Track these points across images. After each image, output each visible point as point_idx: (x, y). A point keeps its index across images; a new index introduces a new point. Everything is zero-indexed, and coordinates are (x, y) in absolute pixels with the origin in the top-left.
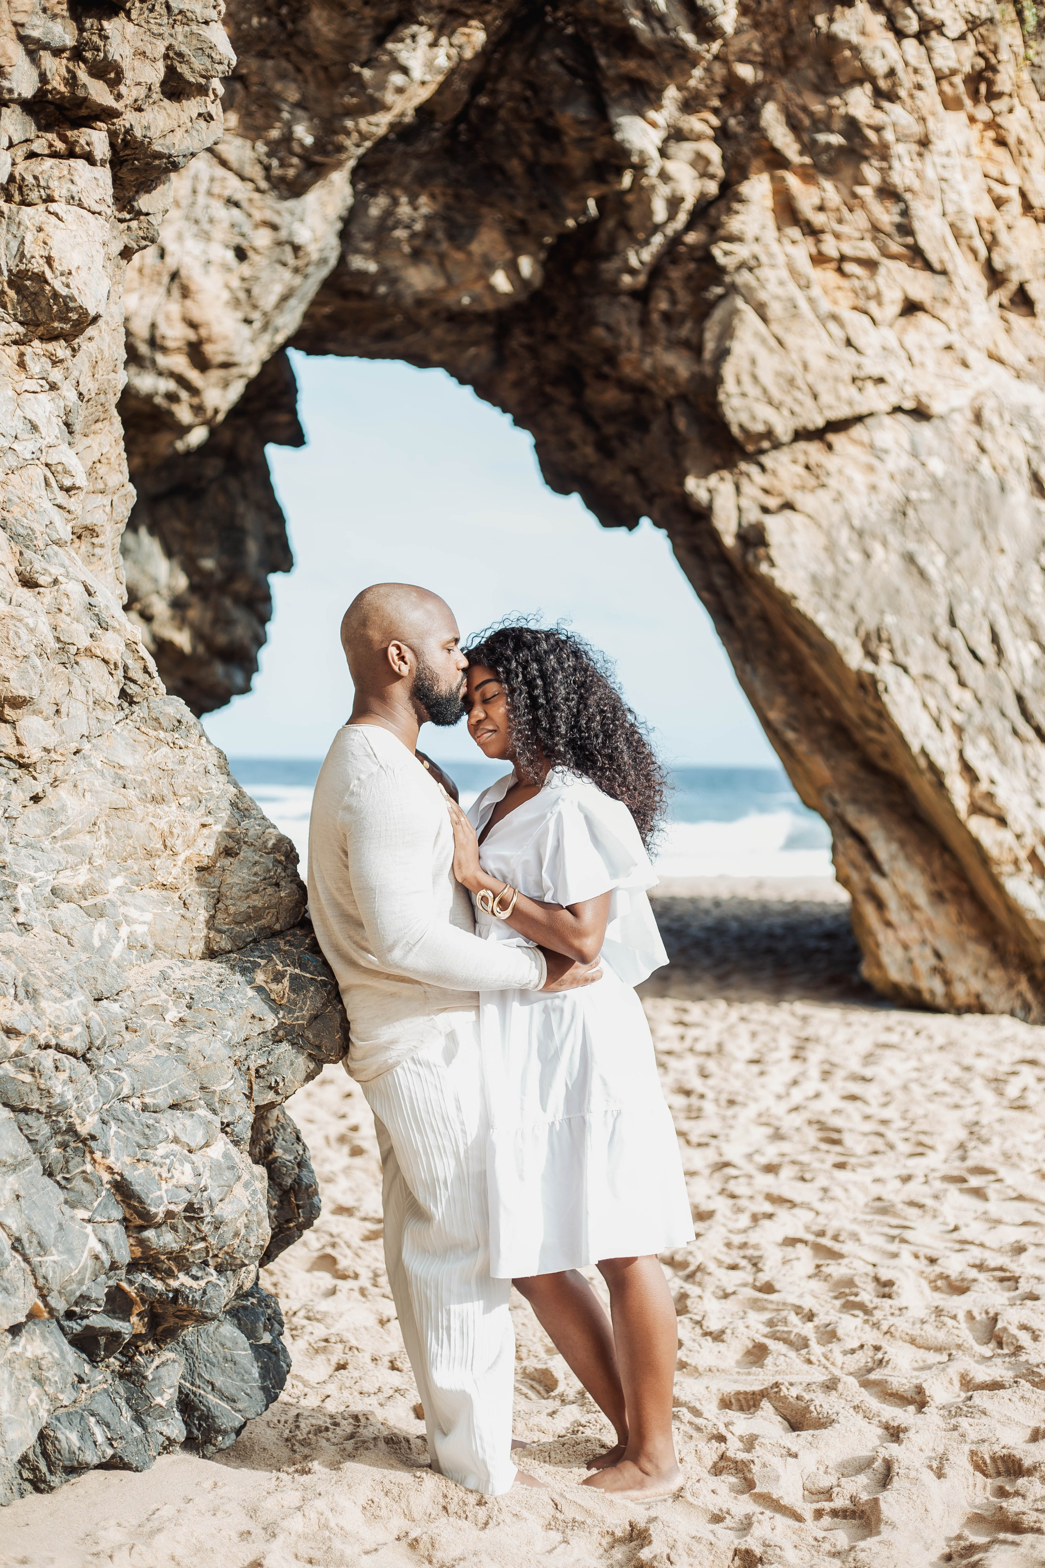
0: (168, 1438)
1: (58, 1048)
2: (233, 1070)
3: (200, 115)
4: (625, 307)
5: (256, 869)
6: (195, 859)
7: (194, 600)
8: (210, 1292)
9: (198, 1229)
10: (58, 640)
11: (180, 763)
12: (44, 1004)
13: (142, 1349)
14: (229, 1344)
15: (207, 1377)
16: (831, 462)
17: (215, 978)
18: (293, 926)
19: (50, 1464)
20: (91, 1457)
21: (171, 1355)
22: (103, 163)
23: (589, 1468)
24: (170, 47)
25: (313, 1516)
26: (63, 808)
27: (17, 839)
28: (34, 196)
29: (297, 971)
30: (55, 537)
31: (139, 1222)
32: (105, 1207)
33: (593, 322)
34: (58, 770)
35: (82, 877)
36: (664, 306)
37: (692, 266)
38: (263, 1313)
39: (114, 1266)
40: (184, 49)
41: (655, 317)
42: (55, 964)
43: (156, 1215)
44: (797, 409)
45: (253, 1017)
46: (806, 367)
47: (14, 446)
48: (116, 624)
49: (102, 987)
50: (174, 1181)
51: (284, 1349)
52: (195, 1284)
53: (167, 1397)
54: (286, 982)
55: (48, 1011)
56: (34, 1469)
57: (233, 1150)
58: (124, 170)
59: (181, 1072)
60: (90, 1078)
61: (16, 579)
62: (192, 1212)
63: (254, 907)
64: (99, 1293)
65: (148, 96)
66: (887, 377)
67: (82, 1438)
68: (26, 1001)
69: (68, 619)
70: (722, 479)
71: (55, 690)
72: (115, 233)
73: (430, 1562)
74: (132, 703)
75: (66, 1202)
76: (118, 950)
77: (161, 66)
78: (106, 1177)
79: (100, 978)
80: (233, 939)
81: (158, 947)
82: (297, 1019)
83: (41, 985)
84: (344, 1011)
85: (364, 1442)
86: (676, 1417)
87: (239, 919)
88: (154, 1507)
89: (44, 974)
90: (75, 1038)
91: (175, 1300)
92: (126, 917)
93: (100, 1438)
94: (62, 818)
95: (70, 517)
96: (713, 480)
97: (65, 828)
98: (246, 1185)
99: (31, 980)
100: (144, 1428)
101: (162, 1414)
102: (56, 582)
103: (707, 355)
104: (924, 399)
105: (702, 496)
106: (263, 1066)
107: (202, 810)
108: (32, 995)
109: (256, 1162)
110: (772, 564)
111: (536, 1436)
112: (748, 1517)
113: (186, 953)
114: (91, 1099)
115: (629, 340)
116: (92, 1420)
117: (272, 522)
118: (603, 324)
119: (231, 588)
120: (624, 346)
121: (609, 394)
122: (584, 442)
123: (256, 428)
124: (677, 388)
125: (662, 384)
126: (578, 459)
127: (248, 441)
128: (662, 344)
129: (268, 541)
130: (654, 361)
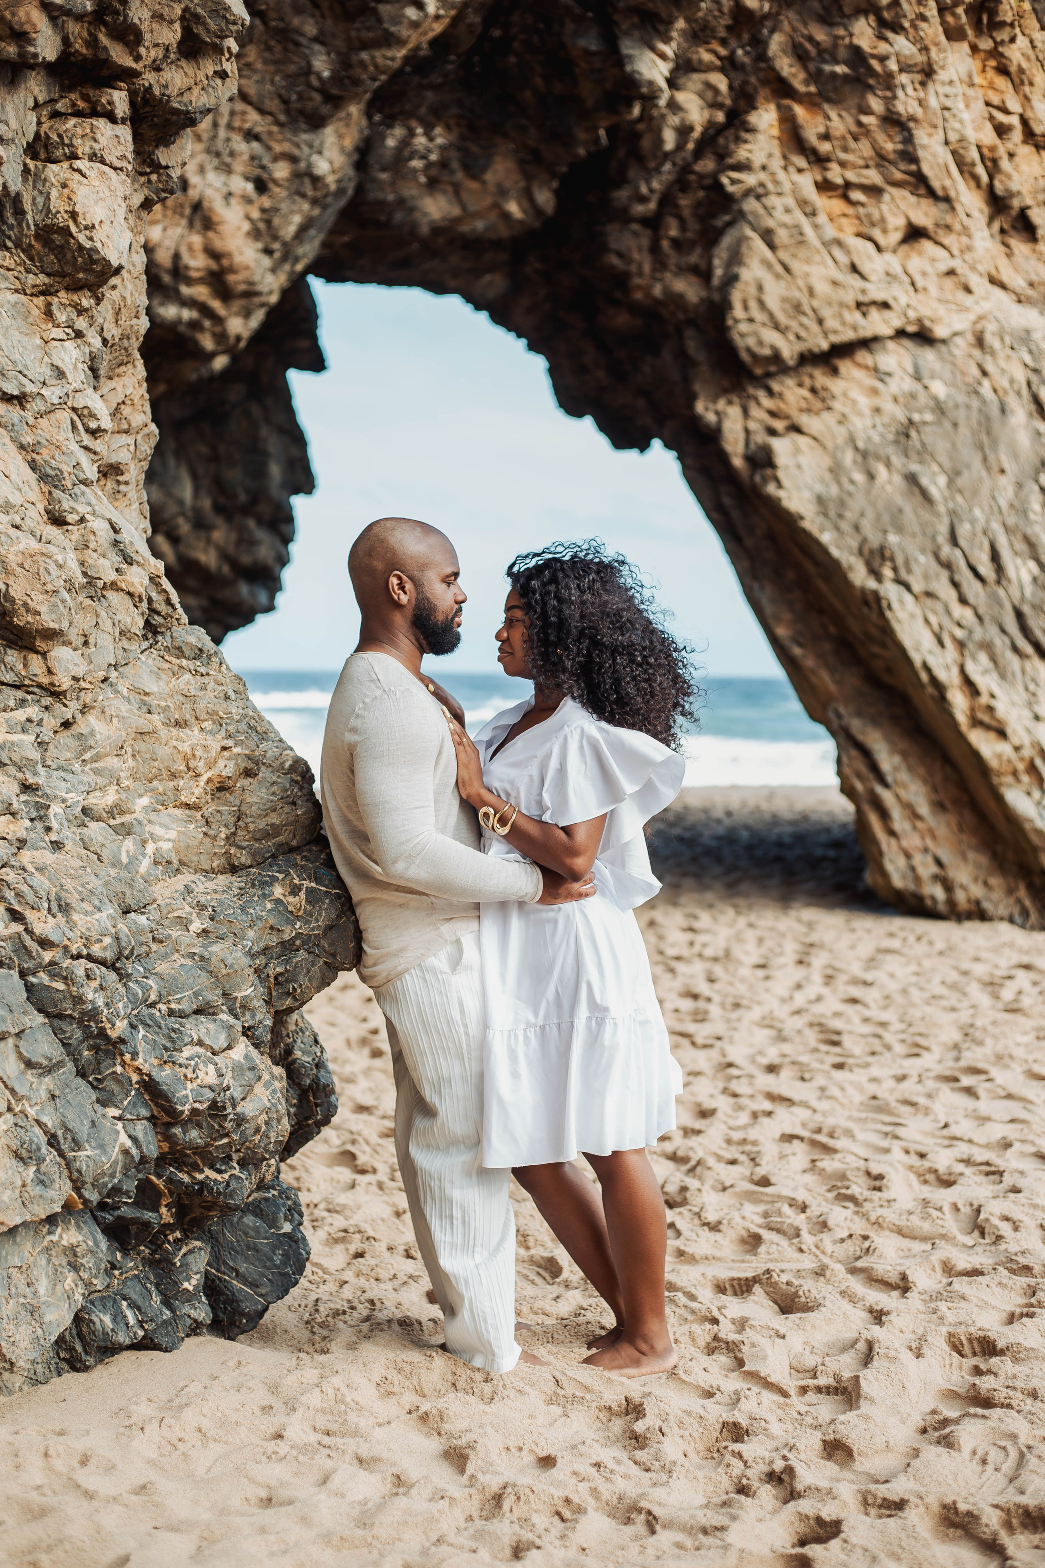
0: (195, 1321)
1: (90, 958)
2: (253, 977)
3: (215, 72)
4: (635, 234)
5: (274, 788)
6: (216, 780)
7: (219, 521)
8: (234, 1184)
9: (221, 1126)
10: (85, 574)
11: (201, 689)
12: (75, 917)
13: (171, 1238)
14: (252, 1233)
15: (231, 1264)
16: (836, 386)
17: (236, 891)
18: (309, 843)
19: (85, 1345)
20: (122, 1338)
21: (198, 1244)
22: (123, 121)
23: (589, 1348)
24: (186, 10)
25: (331, 1392)
26: (92, 733)
27: (49, 763)
28: (59, 153)
29: (313, 884)
30: (82, 476)
31: (166, 1119)
32: (135, 1105)
33: (606, 248)
34: (87, 698)
35: (110, 797)
36: (673, 233)
37: (701, 194)
38: (284, 1205)
39: (143, 1160)
40: (199, 10)
41: (665, 244)
42: (86, 879)
43: (182, 1112)
44: (803, 333)
45: (272, 928)
46: (811, 292)
47: (43, 392)
48: (140, 559)
49: (129, 901)
50: (199, 1081)
51: (304, 1239)
52: (219, 1177)
53: (194, 1282)
54: (302, 894)
55: (80, 923)
56: (71, 1349)
57: (254, 1053)
58: (145, 126)
59: (204, 979)
60: (119, 986)
61: (45, 518)
62: (216, 1109)
63: (272, 825)
64: (131, 1186)
65: (166, 57)
66: (891, 302)
67: (114, 1320)
68: (59, 915)
69: (95, 555)
70: (730, 403)
71: (84, 622)
72: (136, 186)
73: (439, 1434)
74: (156, 633)
75: (98, 1101)
76: (145, 865)
77: (177, 26)
78: (135, 1078)
79: (128, 893)
80: (253, 855)
81: (182, 863)
82: (313, 929)
83: (73, 899)
84: (357, 922)
85: (379, 1324)
86: (672, 1301)
87: (258, 836)
88: (182, 1384)
89: (75, 889)
90: (105, 949)
91: (201, 1191)
92: (152, 835)
93: (132, 1321)
94: (91, 742)
95: (96, 458)
96: (721, 404)
97: (93, 752)
98: (267, 1085)
99: (63, 894)
100: (173, 1311)
101: (189, 1297)
102: (82, 520)
103: (716, 281)
104: (927, 323)
105: (711, 418)
106: (281, 974)
107: (223, 733)
108: (65, 908)
109: (276, 1064)
110: (780, 486)
111: (540, 1318)
112: (737, 1393)
113: (208, 868)
114: (120, 1005)
115: (640, 266)
116: (124, 1303)
117: (294, 445)
118: (615, 251)
119: (254, 509)
120: (635, 271)
121: (621, 318)
122: (597, 366)
123: (277, 353)
124: (687, 313)
125: (672, 309)
126: (591, 383)
127: (270, 366)
128: (672, 269)
129: (291, 464)
130: (664, 287)
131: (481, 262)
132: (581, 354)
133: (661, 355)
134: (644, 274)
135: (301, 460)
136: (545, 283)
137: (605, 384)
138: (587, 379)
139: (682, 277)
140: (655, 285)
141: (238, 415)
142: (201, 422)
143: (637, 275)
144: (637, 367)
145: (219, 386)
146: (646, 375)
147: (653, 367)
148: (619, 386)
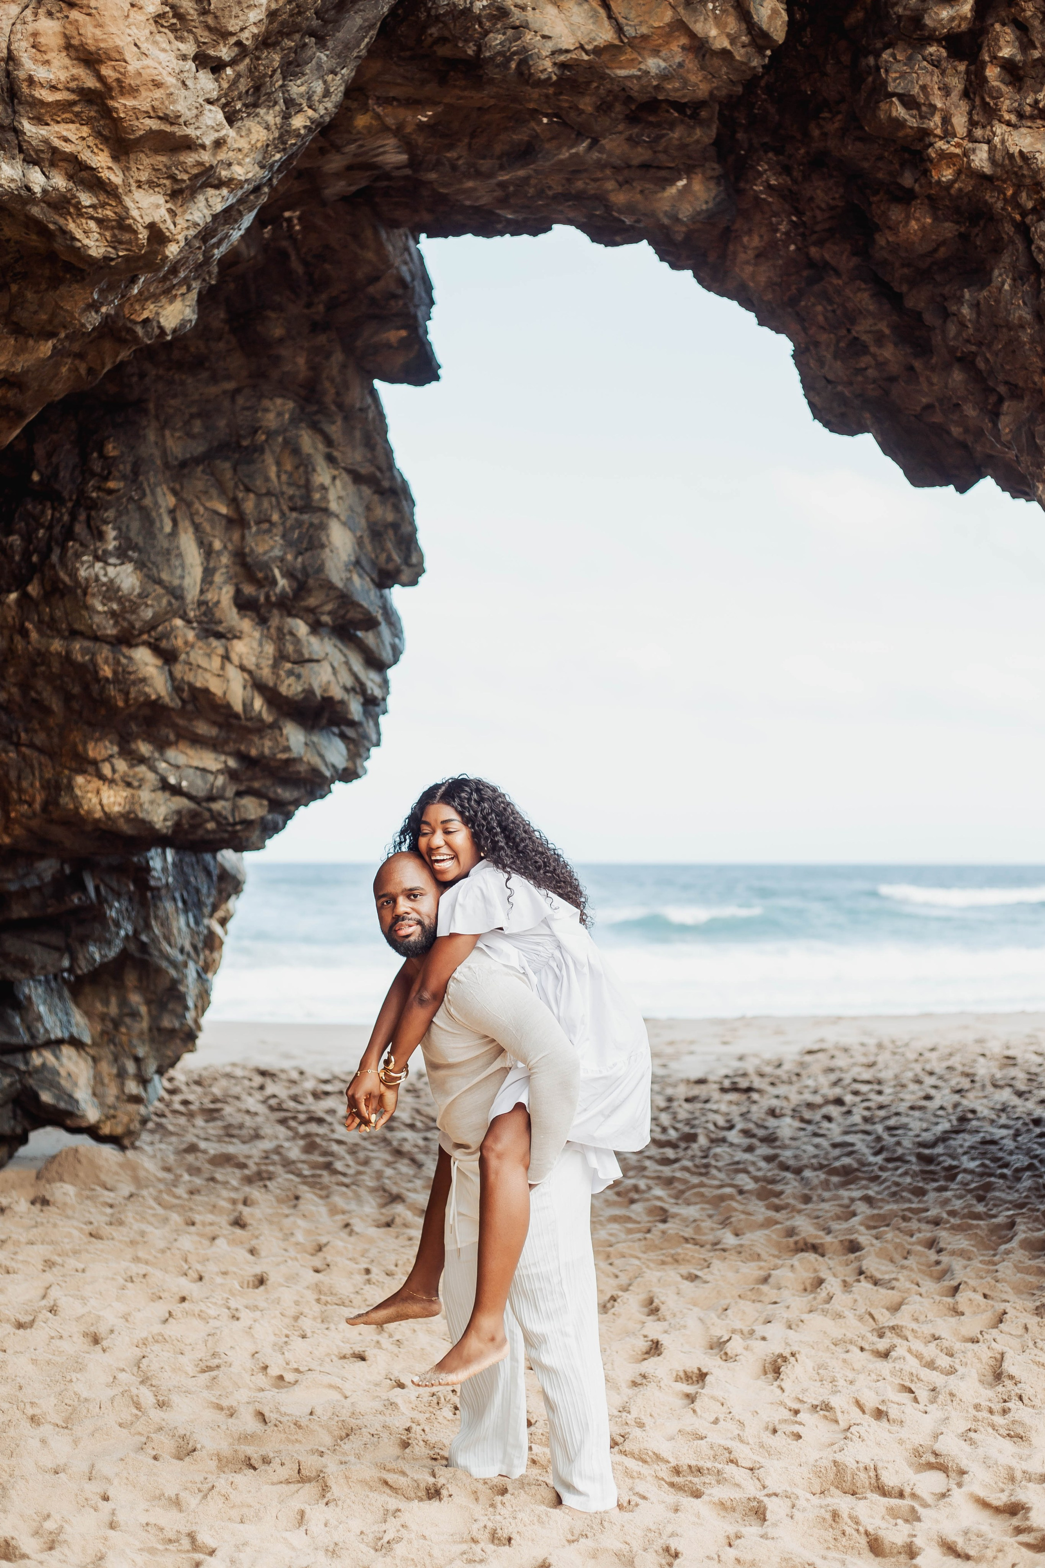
4: (936, 64)
7: (246, 625)
33: (881, 92)
36: (1006, 52)
41: (992, 73)
115: (946, 120)
117: (383, 503)
118: (900, 97)
119: (303, 604)
120: (938, 132)
121: (914, 225)
122: (880, 339)
123: (349, 350)
124: (1038, 192)
125: (1010, 192)
126: (870, 371)
127: (335, 372)
128: (1007, 116)
129: (376, 532)
130: (992, 150)
131: (665, 151)
132: (851, 317)
133: (990, 281)
134: (954, 135)
135: (395, 527)
136: (787, 207)
137: (894, 368)
138: (863, 365)
139: (1023, 130)
140: (974, 150)
141: (278, 450)
142: (218, 462)
143: (941, 138)
144: (946, 315)
145: (248, 404)
146: (963, 325)
147: (976, 306)
148: (918, 364)
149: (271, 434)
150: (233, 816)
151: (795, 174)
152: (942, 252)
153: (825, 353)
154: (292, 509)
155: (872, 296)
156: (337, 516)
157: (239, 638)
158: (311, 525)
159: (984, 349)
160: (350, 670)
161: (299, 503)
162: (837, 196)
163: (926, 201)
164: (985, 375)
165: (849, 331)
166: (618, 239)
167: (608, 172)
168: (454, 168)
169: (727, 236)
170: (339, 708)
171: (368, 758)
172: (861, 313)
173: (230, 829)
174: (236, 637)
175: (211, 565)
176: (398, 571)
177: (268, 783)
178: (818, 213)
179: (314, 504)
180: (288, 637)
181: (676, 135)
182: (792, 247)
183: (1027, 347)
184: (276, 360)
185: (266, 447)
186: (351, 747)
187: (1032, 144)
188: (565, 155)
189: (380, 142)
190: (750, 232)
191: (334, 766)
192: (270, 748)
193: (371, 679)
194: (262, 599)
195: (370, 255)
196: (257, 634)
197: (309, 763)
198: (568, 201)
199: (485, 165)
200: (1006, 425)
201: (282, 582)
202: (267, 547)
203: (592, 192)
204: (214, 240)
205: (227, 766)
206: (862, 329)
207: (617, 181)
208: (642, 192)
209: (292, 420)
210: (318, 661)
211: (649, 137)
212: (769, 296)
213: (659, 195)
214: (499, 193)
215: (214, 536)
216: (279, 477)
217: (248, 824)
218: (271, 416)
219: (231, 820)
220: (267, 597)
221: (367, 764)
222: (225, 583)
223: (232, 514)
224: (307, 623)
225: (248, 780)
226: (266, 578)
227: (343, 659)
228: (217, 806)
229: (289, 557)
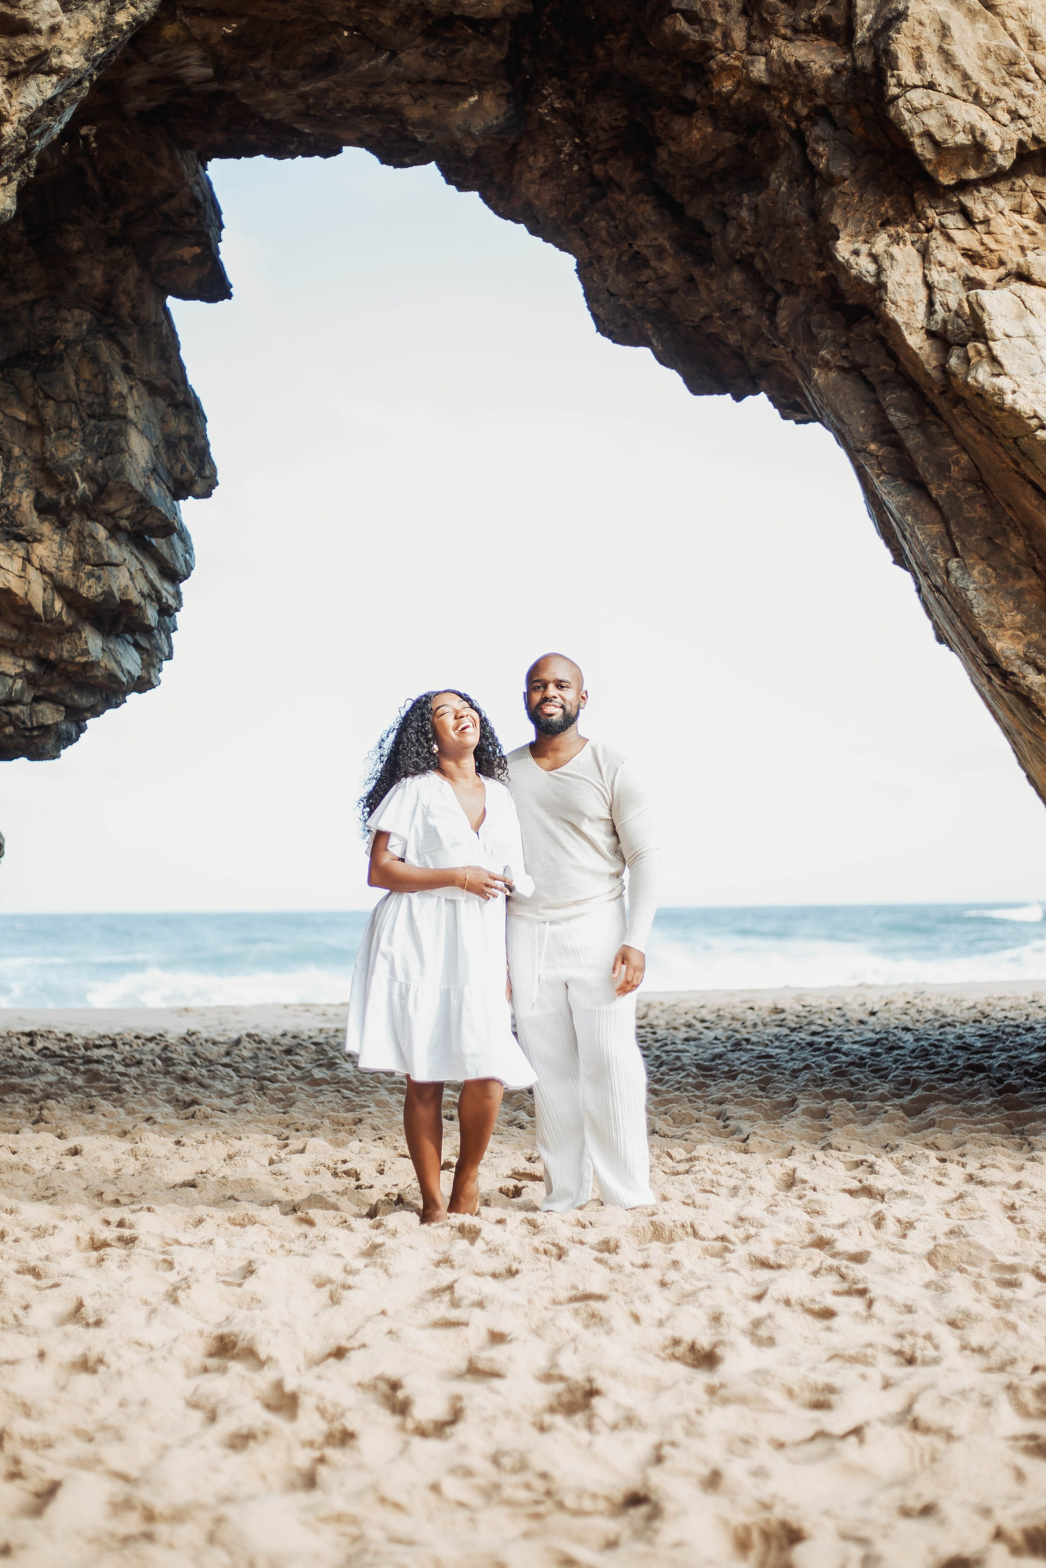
7: (46, 528)
33: (666, 8)
44: (1024, 111)
70: (897, 239)
96: (881, 243)
103: (861, 34)
105: (864, 266)
115: (726, 35)
117: (177, 416)
118: (683, 12)
119: (102, 507)
120: (719, 45)
121: (696, 135)
122: (660, 252)
123: (144, 265)
124: (812, 100)
125: (785, 102)
126: (650, 284)
127: (131, 286)
128: (783, 31)
129: (170, 444)
130: (769, 61)
131: (459, 67)
132: (633, 233)
133: (768, 185)
134: (734, 49)
135: (189, 439)
136: (570, 129)
137: (673, 282)
138: (644, 279)
139: (799, 43)
140: (752, 62)
141: (77, 359)
142: (17, 370)
143: (722, 52)
144: (725, 219)
145: (47, 315)
146: (742, 228)
147: (755, 209)
148: (697, 272)
149: (68, 344)
150: (31, 721)
151: (578, 98)
152: (722, 162)
153: (608, 267)
154: (91, 417)
155: (654, 208)
156: (135, 424)
157: (40, 541)
158: (111, 431)
159: (762, 249)
160: (146, 577)
161: (98, 411)
162: (619, 117)
163: (707, 112)
164: (763, 274)
165: (630, 245)
166: (407, 160)
167: (404, 86)
168: (258, 78)
169: (513, 155)
170: (136, 613)
171: (160, 670)
172: (642, 227)
173: (27, 734)
174: (36, 540)
175: (11, 471)
176: (192, 482)
177: (66, 688)
178: (600, 133)
179: (113, 412)
180: (88, 540)
181: (469, 50)
182: (576, 168)
183: (803, 243)
184: (74, 273)
185: (65, 355)
186: (145, 656)
187: (806, 55)
188: (364, 67)
189: (185, 53)
190: (535, 153)
191: (129, 673)
192: (68, 652)
193: (166, 589)
194: (63, 502)
195: (165, 173)
196: (57, 538)
197: (106, 668)
198: (366, 113)
199: (288, 75)
200: (783, 319)
201: (82, 486)
202: (67, 452)
203: (388, 106)
204: (37, 131)
205: (25, 670)
206: (641, 244)
207: (412, 96)
208: (435, 107)
209: (89, 331)
210: (117, 565)
211: (444, 51)
212: (554, 214)
213: (452, 110)
214: (299, 106)
215: (14, 443)
216: (78, 385)
217: (45, 729)
218: (69, 326)
219: (29, 725)
220: (68, 500)
221: (161, 675)
222: (25, 486)
223: (32, 421)
224: (105, 527)
225: (44, 685)
226: (67, 482)
227: (139, 566)
228: (15, 710)
229: (89, 461)
